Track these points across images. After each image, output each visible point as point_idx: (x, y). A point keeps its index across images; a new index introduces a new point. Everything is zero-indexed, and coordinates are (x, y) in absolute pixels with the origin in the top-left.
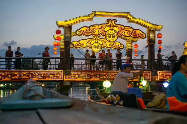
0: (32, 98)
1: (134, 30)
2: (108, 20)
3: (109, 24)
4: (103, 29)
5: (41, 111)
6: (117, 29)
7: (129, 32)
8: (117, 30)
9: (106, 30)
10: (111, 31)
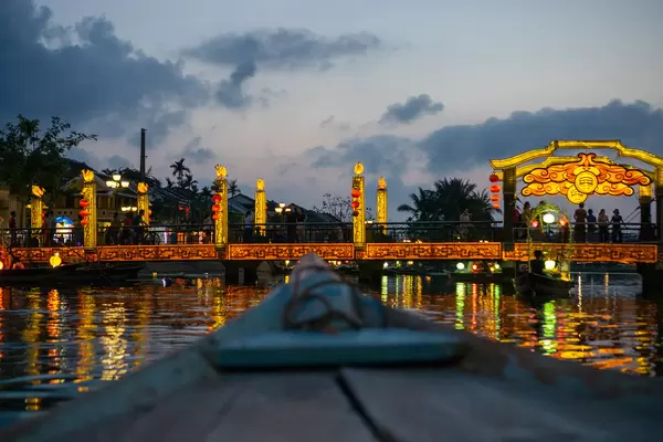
0: (316, 325)
1: (628, 170)
2: (579, 156)
3: (581, 163)
4: (570, 172)
5: (354, 377)
6: (596, 171)
7: (618, 174)
8: (597, 173)
9: (576, 172)
10: (586, 175)
